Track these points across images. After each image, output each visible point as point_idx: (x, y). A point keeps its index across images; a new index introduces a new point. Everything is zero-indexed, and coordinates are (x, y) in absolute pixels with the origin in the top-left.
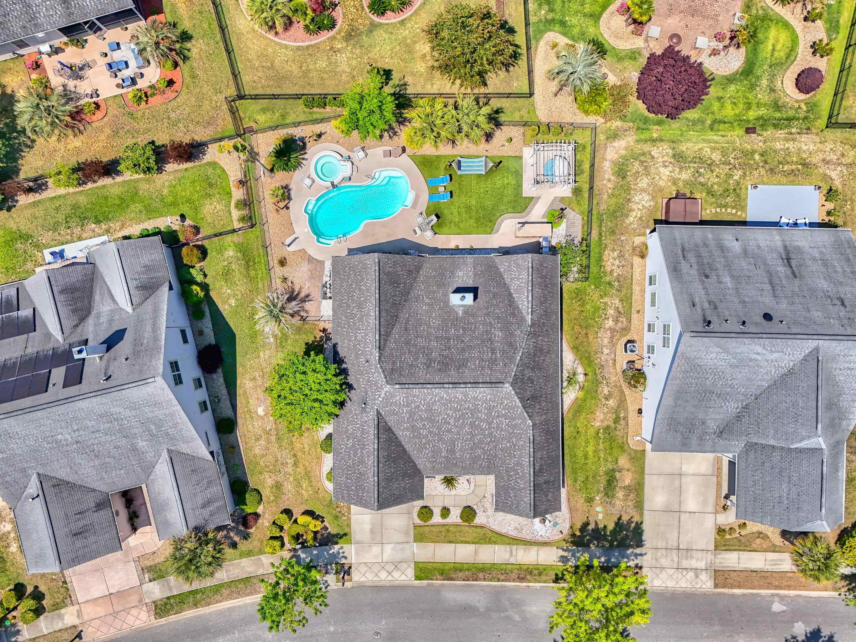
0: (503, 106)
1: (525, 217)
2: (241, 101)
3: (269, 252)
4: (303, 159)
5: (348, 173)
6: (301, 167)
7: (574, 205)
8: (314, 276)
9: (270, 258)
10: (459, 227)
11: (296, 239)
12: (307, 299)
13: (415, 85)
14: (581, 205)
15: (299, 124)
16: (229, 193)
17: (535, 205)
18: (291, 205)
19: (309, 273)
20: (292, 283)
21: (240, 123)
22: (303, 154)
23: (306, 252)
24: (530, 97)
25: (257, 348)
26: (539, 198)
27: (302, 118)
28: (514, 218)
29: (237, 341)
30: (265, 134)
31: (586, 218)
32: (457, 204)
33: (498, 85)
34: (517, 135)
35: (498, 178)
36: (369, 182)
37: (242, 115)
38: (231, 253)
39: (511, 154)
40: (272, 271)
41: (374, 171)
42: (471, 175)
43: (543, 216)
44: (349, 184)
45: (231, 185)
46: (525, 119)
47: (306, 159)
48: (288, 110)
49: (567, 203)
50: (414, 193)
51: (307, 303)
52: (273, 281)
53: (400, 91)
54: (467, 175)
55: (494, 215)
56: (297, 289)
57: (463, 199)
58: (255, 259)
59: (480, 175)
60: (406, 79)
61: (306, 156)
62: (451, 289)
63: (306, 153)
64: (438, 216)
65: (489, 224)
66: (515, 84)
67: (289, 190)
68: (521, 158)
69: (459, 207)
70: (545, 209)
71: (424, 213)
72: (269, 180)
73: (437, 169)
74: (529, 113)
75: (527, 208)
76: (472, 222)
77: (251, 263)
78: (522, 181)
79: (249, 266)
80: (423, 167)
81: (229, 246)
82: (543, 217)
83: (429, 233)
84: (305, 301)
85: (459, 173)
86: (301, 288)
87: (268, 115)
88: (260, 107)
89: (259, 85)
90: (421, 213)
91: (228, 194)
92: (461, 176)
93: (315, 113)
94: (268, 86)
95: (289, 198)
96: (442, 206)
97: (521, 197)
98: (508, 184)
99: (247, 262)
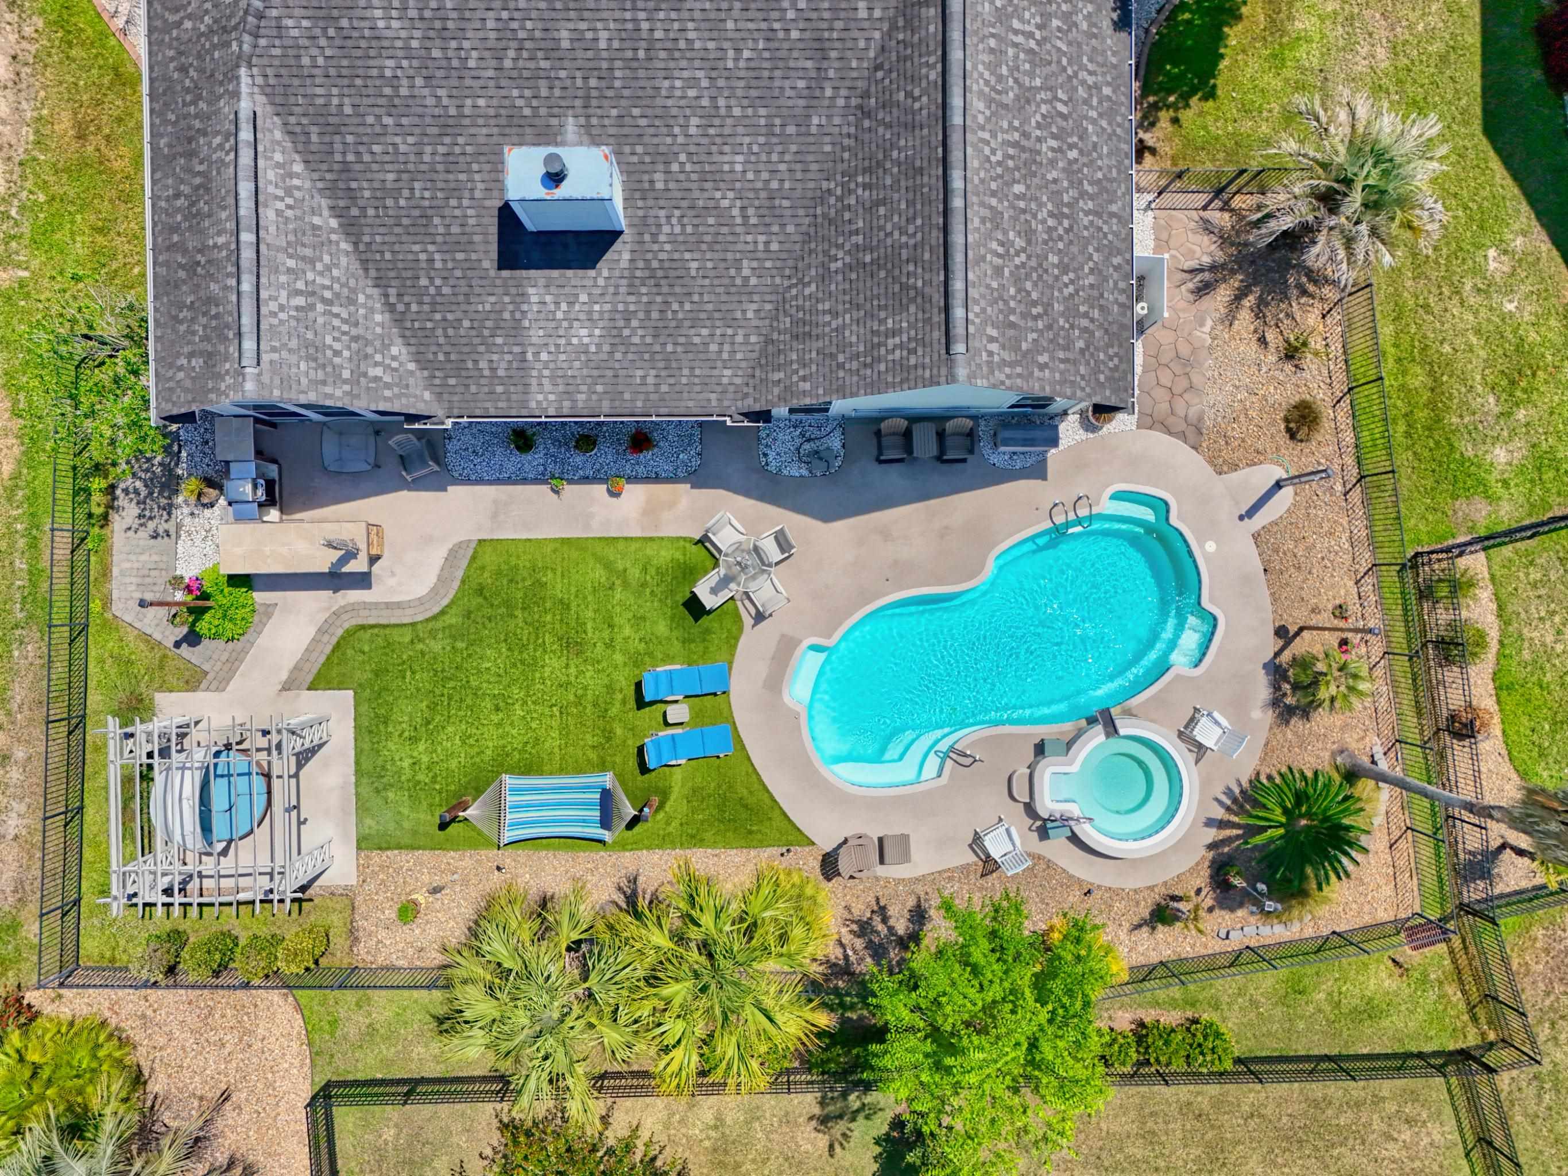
0: (435, 1047)
1: (344, 610)
2: (1460, 1045)
3: (1350, 461)
4: (1222, 824)
5: (1048, 771)
6: (1228, 792)
7: (143, 656)
8: (1178, 369)
9: (1349, 437)
10: (608, 566)
11: (1251, 512)
12: (1207, 276)
13: (787, 1119)
14: (117, 659)
15: (1235, 960)
16: (1502, 687)
17: (305, 659)
18: (1271, 645)
19: (1196, 379)
20: (1263, 341)
21: (1463, 961)
22: (1223, 842)
23: (1211, 461)
24: (329, 1085)
25: (1400, 82)
26: (286, 687)
27: (1225, 986)
28: (388, 605)
29: (1477, 110)
30: (1367, 920)
31: (95, 606)
32: (619, 658)
33: (457, 1127)
34: (382, 934)
35: (453, 764)
36: (965, 737)
37: (1452, 991)
38: (1500, 455)
39: (405, 859)
40: (1340, 388)
41: (944, 779)
42: (562, 771)
43: (269, 616)
44: (1041, 731)
45: (1496, 720)
46: (350, 997)
47: (1210, 823)
48: (1278, 1011)
49: (170, 664)
50: (786, 699)
51: (1206, 260)
52: (1336, 349)
53: (844, 1095)
54: (579, 771)
55: (468, 614)
56: (1245, 316)
57: (592, 681)
58: (1408, 435)
59: (527, 769)
60: (823, 1141)
61: (1212, 834)
62: (620, 254)
63: (1211, 847)
64: (694, 607)
65: (487, 577)
66: (389, 1134)
67: (1275, 703)
68: (364, 843)
69: (610, 645)
70: (262, 641)
71: (748, 621)
72: (1351, 741)
73: (695, 794)
74: (334, 1023)
75: (337, 647)
76: (558, 588)
77: (1422, 415)
78: (359, 753)
79: (1431, 405)
80: (751, 801)
81: (1505, 483)
82: (269, 610)
83: (725, 539)
84: (1213, 268)
85: (608, 779)
86: (1230, 319)
87: (1353, 994)
88: (1386, 1023)
89: (1391, 1107)
90: (760, 617)
91: (1510, 688)
92: (602, 767)
93: (1173, 1004)
94: (1358, 1105)
95: (1276, 672)
96: (677, 646)
97: (358, 690)
98: (414, 740)
99: (1439, 420)
